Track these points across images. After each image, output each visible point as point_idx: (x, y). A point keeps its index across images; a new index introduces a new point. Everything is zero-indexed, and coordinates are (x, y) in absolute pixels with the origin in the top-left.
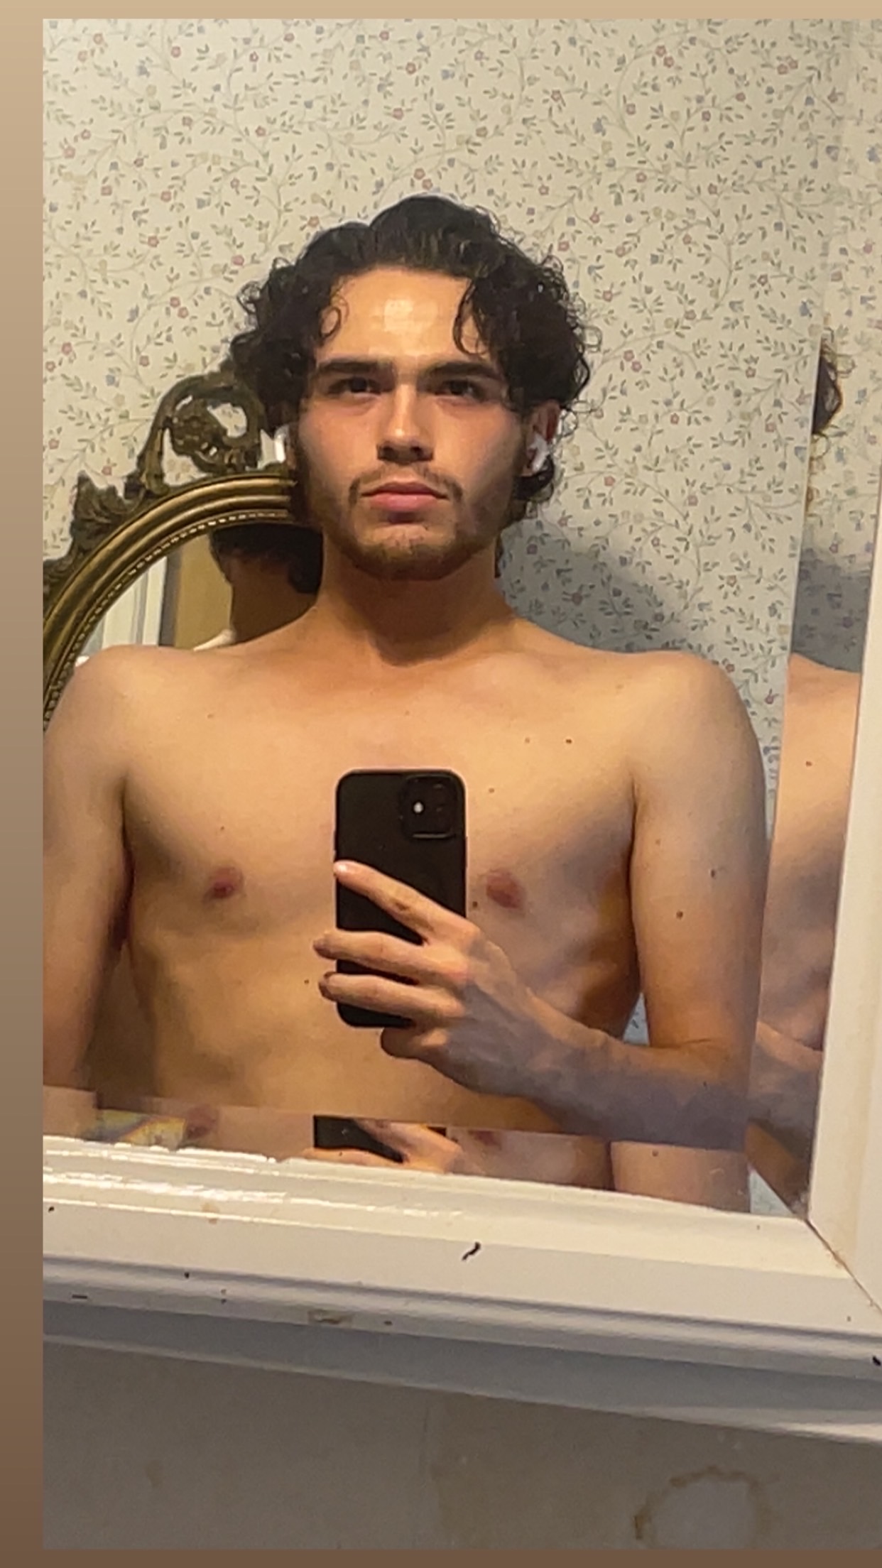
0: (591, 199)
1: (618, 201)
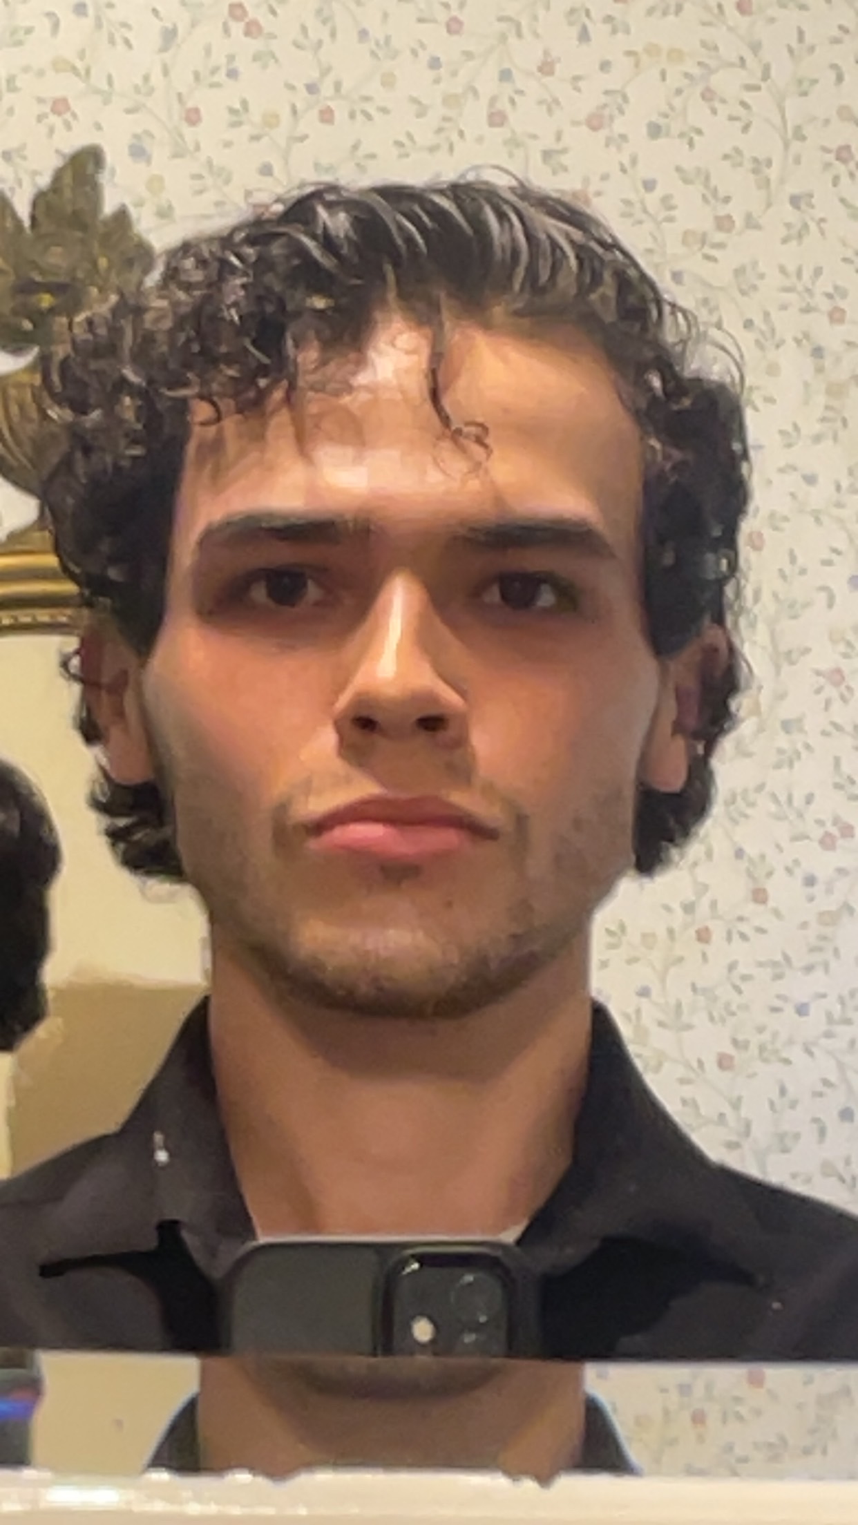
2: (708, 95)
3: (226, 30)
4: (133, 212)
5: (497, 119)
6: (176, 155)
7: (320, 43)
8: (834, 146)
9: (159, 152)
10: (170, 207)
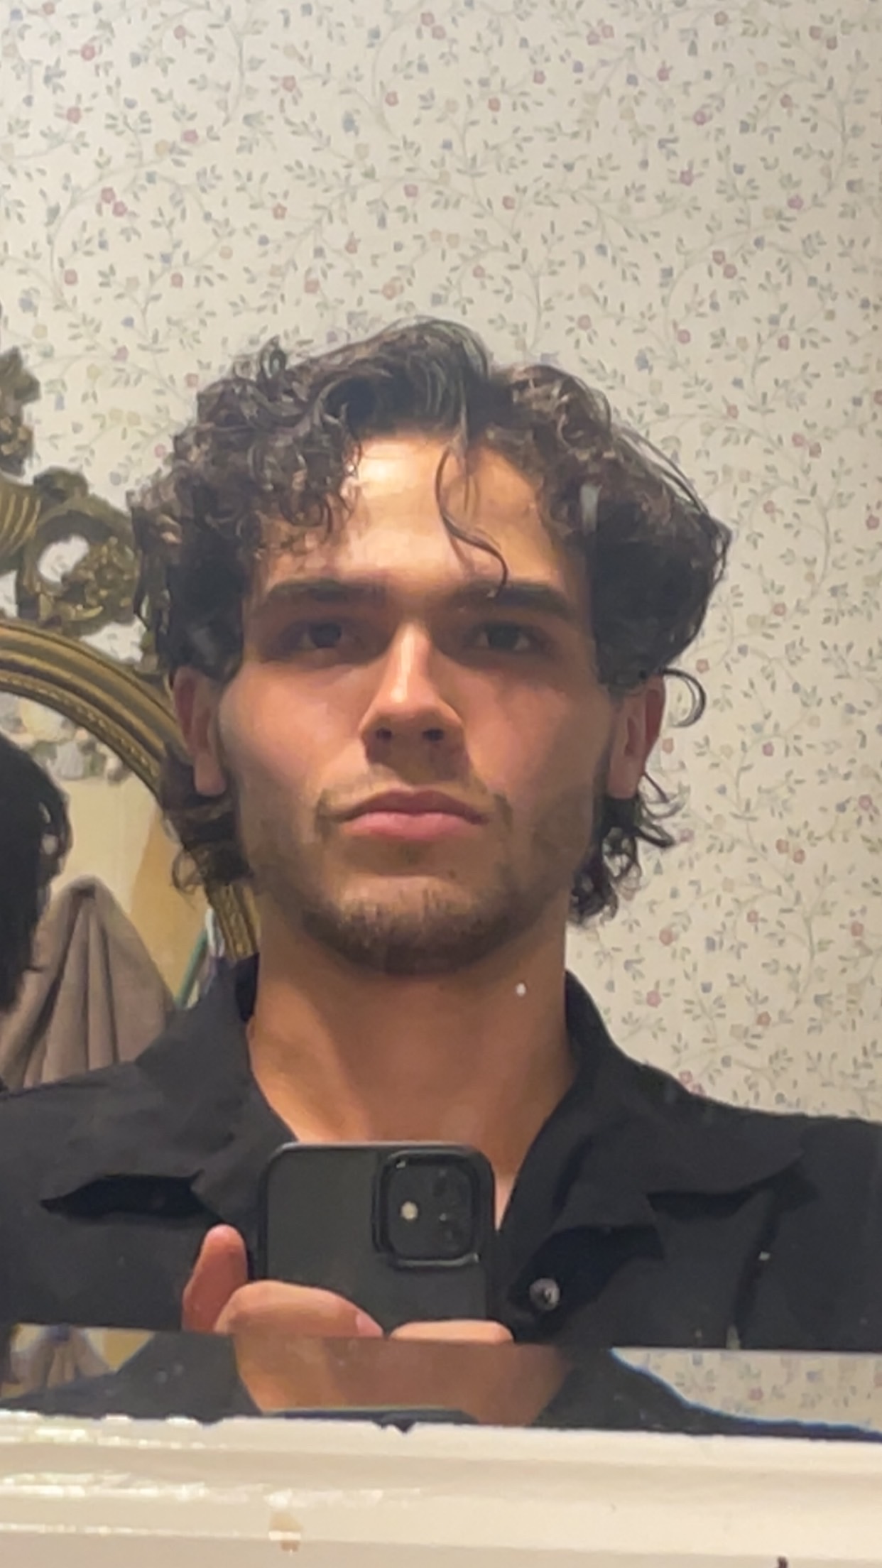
0: (344, 221)
1: (382, 222)
2: (479, 272)
3: (99, 211)
4: (23, 353)
5: (312, 287)
6: (57, 308)
7: (172, 222)
8: (576, 316)
9: (44, 305)
10: (52, 349)
